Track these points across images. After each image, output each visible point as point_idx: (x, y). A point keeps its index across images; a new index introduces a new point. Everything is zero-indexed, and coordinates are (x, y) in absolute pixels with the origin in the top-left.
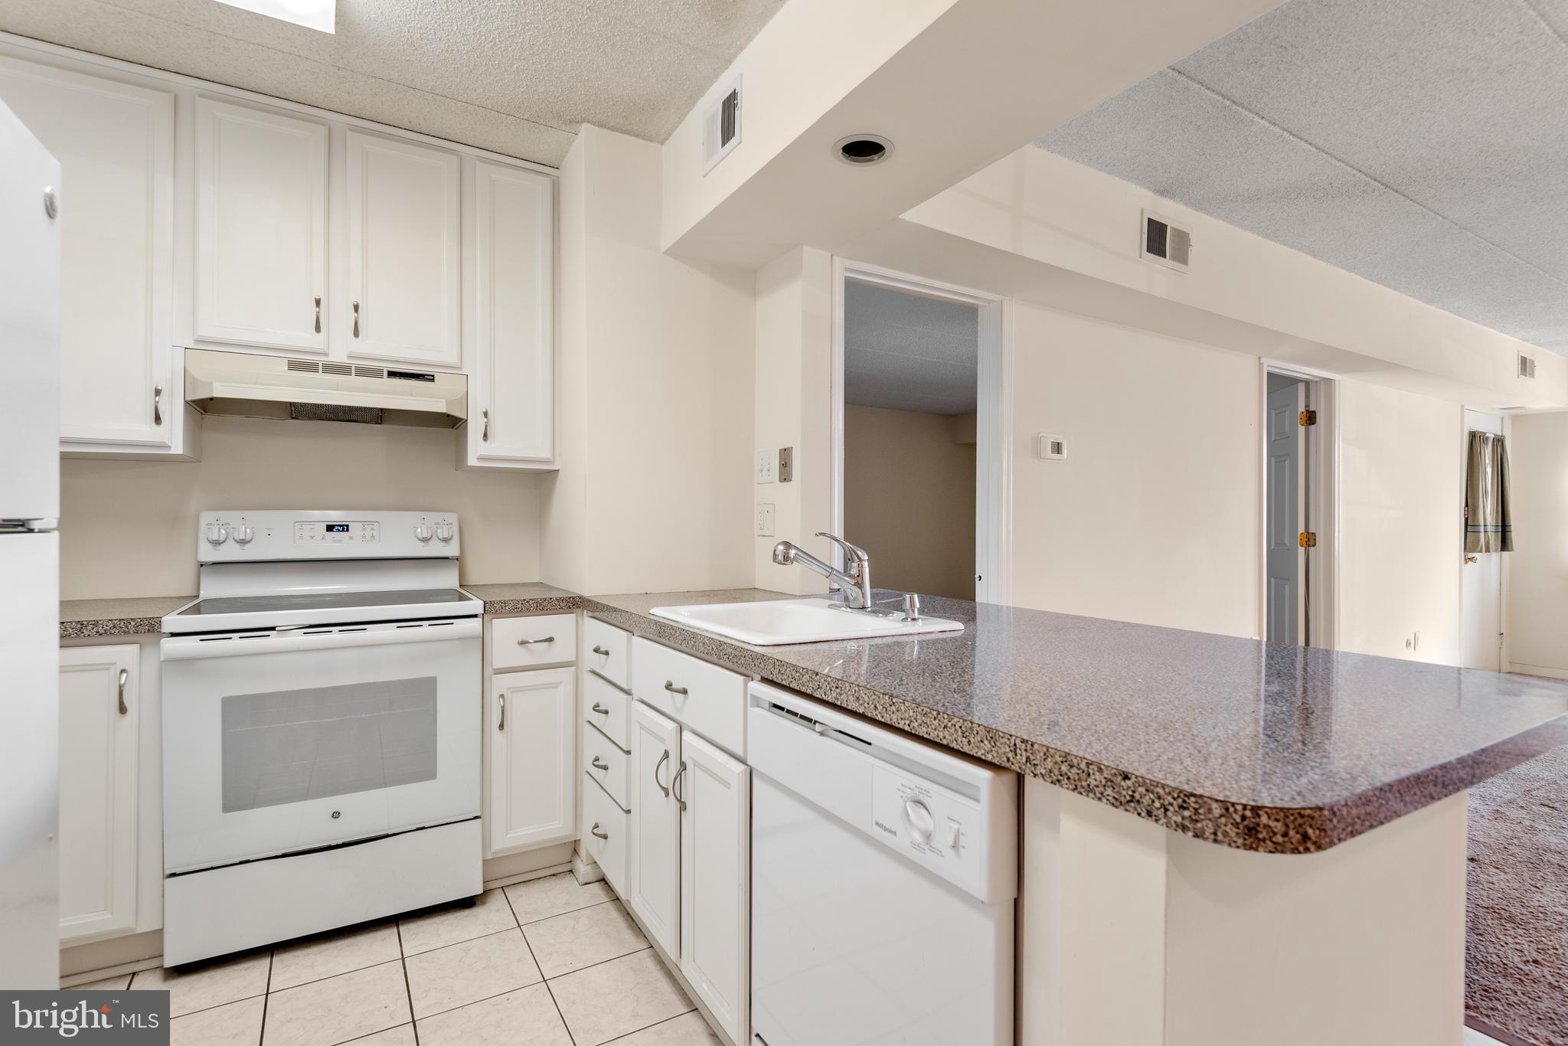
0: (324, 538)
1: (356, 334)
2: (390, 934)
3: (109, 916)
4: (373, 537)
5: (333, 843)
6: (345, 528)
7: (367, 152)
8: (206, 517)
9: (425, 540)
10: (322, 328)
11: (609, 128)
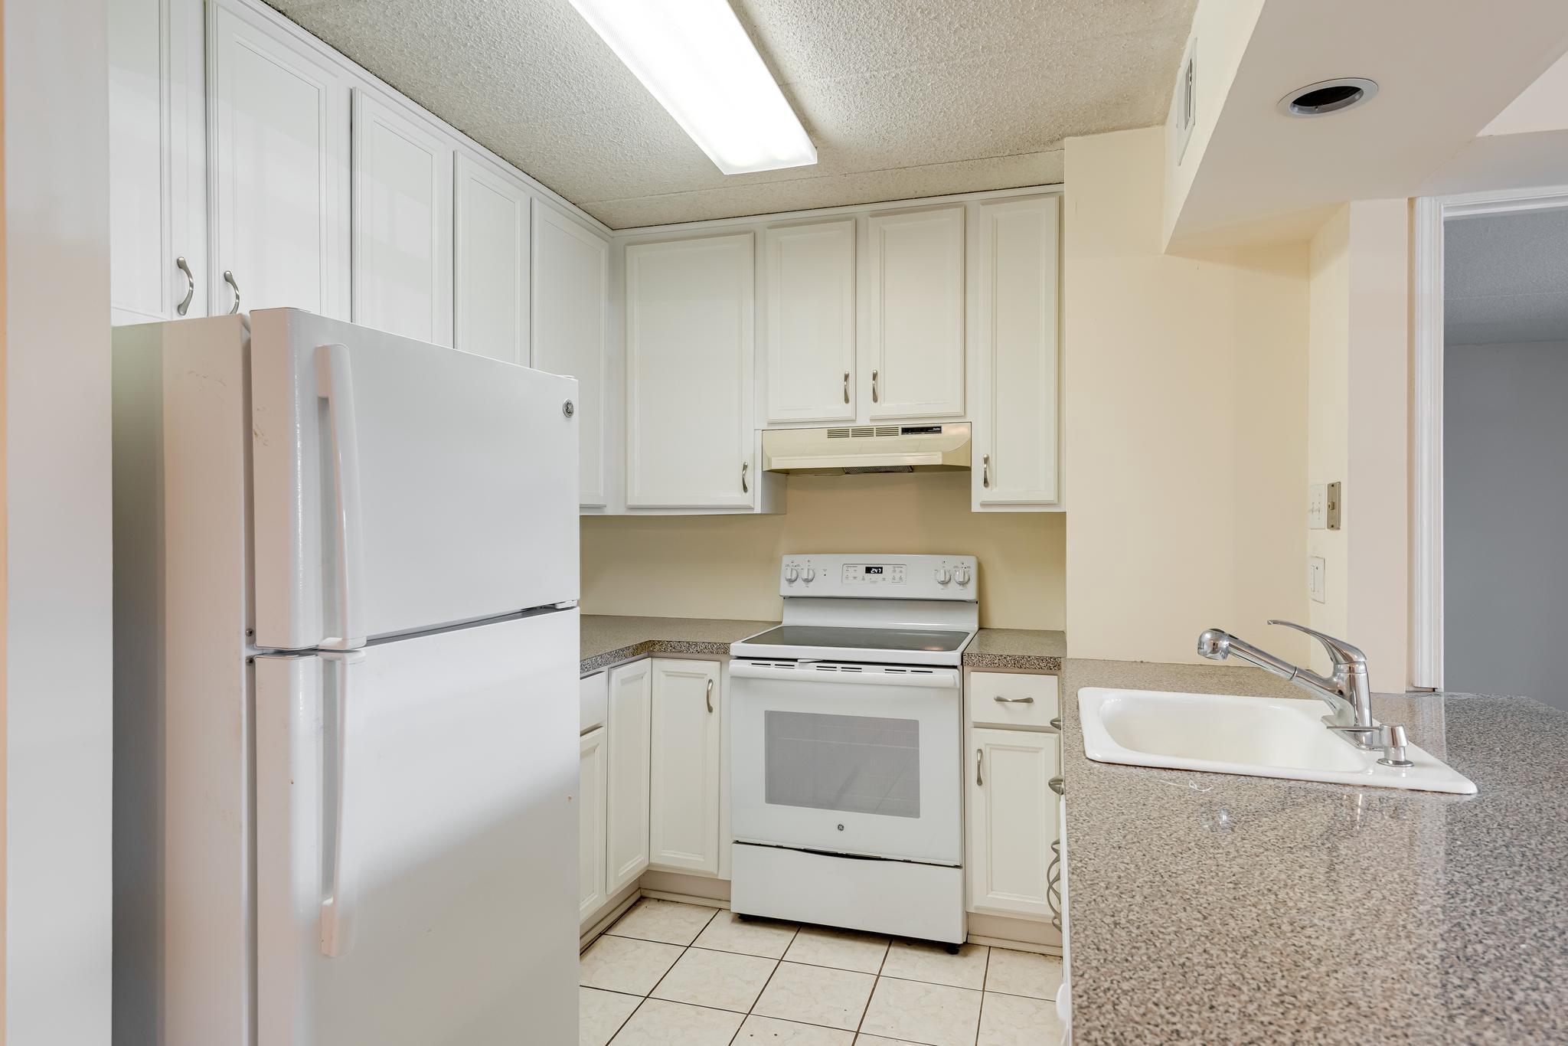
0: (863, 579)
1: (875, 400)
2: (880, 949)
3: (702, 860)
4: (901, 578)
5: (840, 852)
6: (880, 570)
7: (884, 231)
8: (786, 560)
9: (944, 583)
10: (850, 399)
11: (1093, 133)
